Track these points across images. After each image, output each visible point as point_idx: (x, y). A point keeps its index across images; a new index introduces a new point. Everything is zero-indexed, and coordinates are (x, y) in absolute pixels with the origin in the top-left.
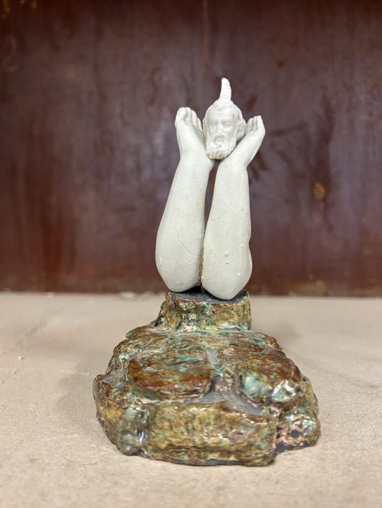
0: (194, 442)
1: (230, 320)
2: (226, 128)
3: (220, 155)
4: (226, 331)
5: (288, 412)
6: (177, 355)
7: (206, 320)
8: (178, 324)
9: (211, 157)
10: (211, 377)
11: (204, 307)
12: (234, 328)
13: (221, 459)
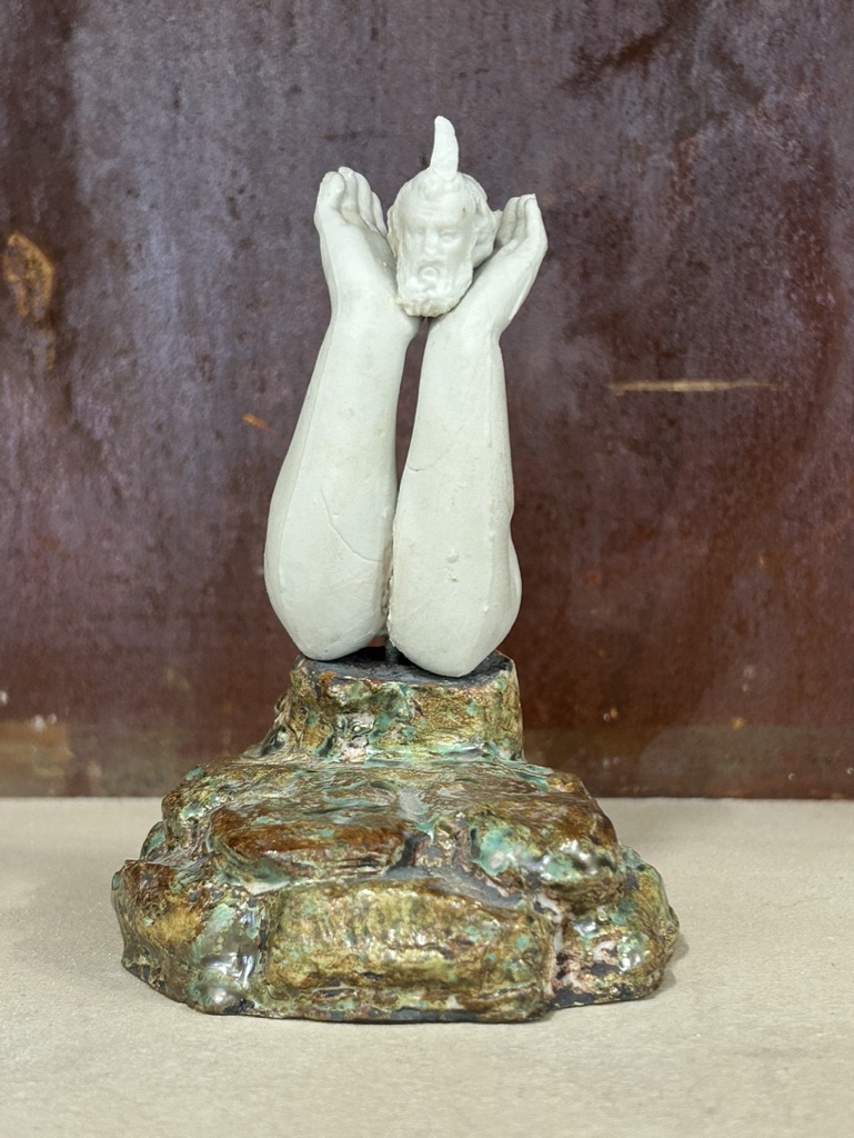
0: (367, 961)
1: (462, 731)
2: (446, 242)
3: (432, 308)
4: (451, 759)
5: (582, 917)
6: (326, 798)
7: (400, 732)
8: (325, 743)
9: (409, 312)
10: (407, 834)
11: (393, 696)
12: (472, 751)
13: (427, 1005)
